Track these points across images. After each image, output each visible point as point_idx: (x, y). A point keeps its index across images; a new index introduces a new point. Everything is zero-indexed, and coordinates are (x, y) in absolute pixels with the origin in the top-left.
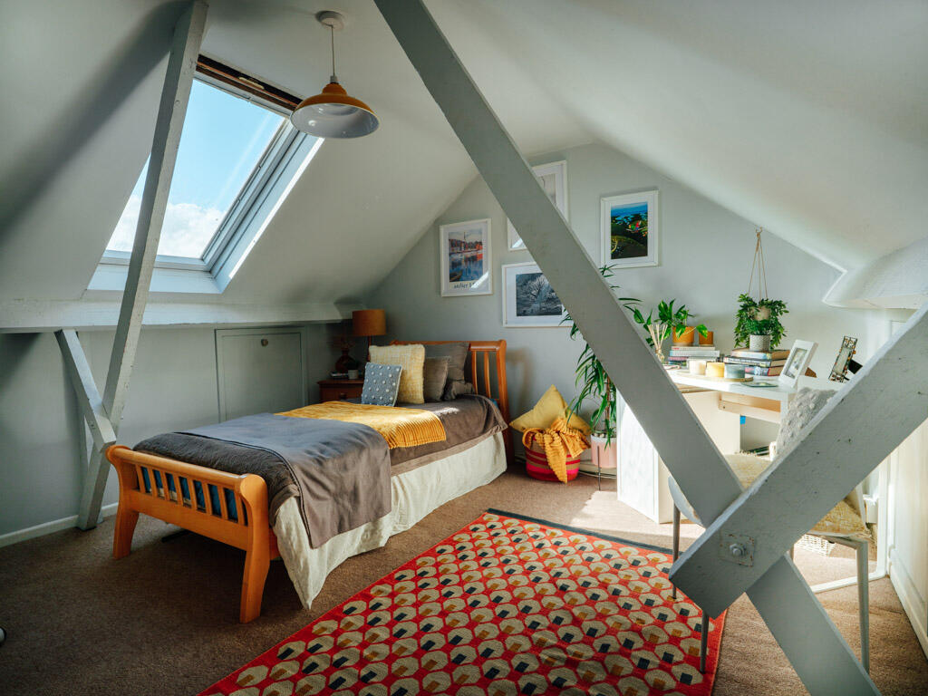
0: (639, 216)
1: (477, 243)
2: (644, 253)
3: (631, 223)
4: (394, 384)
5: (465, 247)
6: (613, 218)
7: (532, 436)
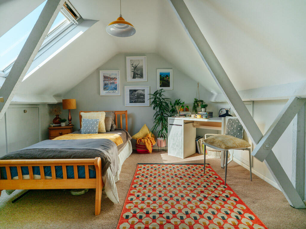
0: (167, 76)
1: (115, 78)
2: (169, 86)
3: (165, 77)
4: (97, 126)
5: (110, 79)
6: (160, 75)
7: (140, 140)
